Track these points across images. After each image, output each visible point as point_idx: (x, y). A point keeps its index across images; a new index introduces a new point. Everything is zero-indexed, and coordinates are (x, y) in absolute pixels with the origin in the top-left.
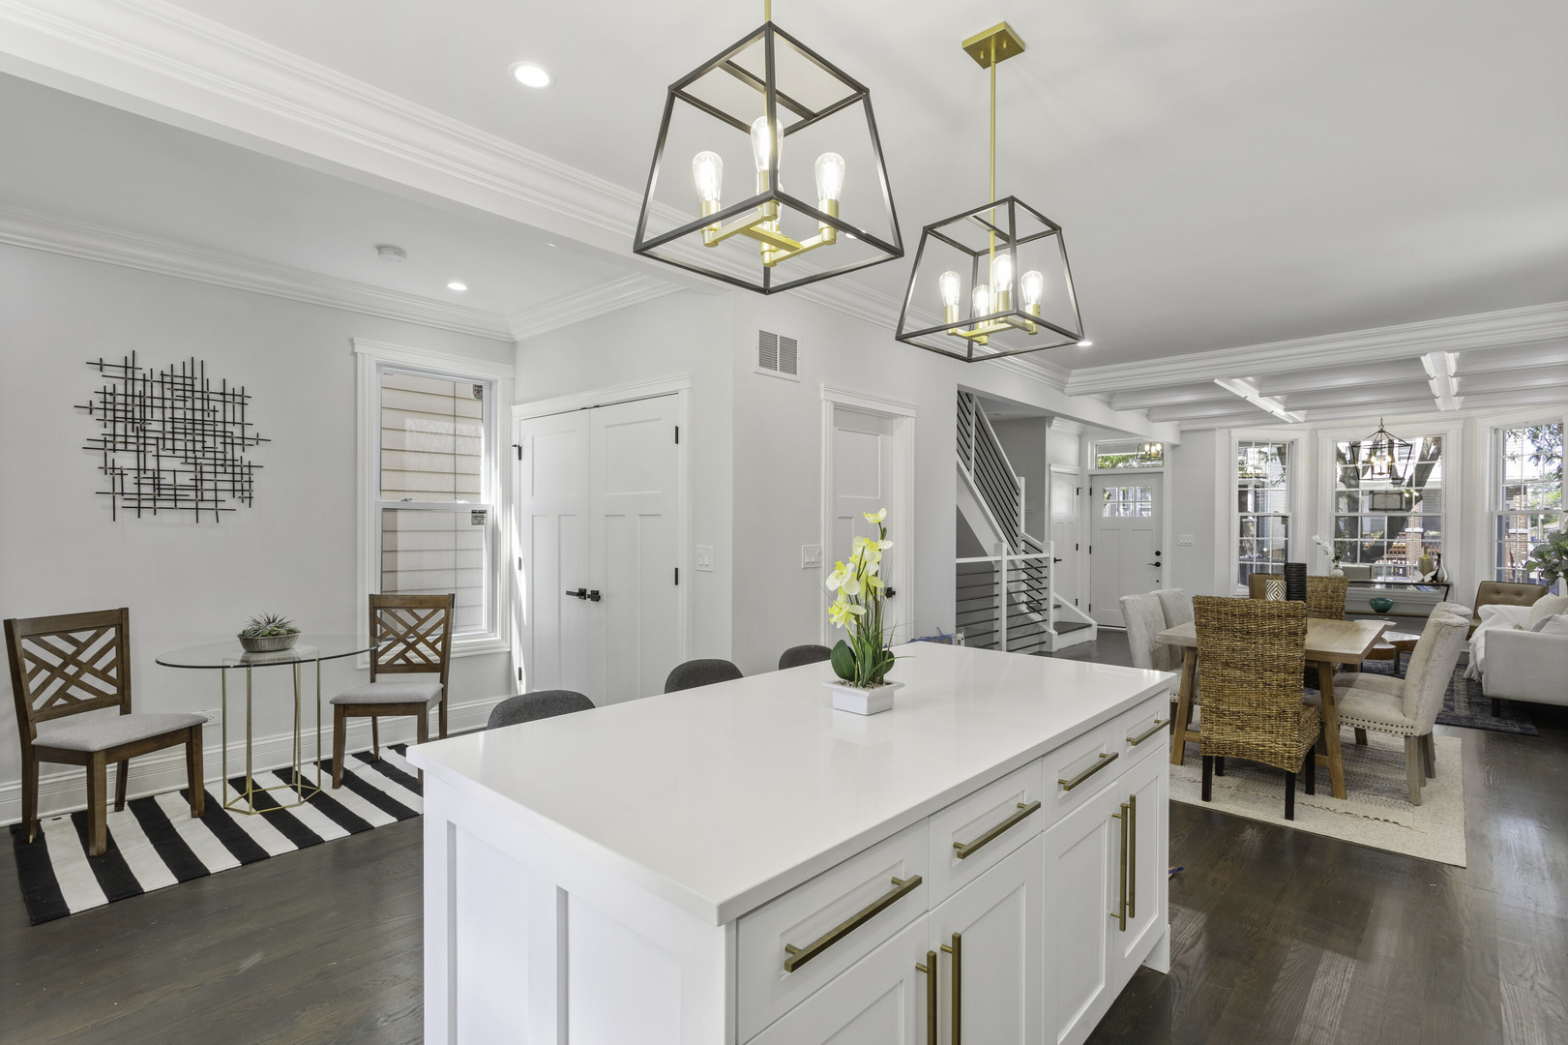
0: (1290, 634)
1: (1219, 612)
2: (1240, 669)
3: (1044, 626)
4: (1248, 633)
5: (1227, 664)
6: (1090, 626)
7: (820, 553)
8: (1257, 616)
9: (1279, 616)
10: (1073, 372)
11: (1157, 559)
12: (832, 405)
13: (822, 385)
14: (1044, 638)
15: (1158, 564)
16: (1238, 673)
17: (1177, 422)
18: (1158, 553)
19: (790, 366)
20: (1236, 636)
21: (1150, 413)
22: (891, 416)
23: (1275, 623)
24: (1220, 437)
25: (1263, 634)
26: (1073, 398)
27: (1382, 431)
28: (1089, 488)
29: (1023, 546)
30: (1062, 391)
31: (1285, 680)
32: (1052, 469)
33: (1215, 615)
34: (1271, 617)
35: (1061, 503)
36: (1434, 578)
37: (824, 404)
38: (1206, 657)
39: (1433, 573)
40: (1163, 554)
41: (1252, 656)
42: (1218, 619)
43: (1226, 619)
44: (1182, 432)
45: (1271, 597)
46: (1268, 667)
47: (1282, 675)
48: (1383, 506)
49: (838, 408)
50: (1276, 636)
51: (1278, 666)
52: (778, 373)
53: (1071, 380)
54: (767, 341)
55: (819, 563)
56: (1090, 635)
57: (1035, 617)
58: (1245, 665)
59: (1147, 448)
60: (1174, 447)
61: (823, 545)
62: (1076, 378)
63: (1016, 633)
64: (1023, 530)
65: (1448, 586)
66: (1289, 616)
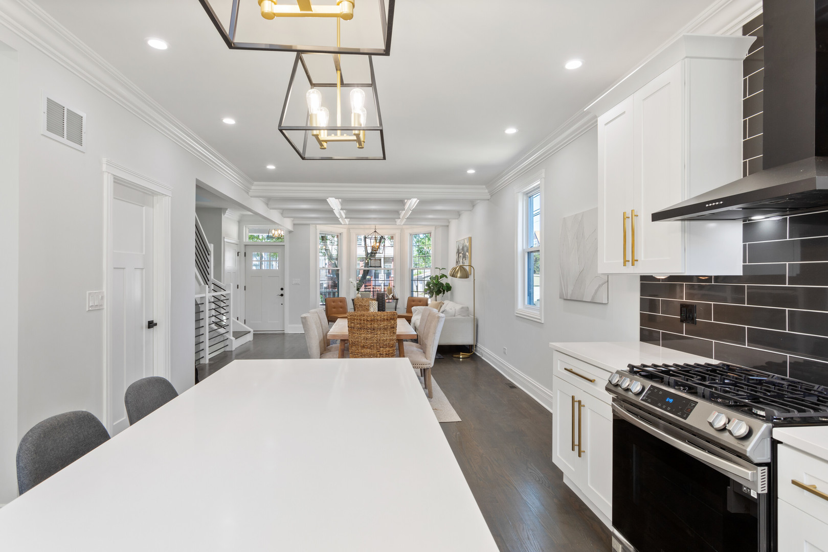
0: (391, 328)
1: (360, 320)
2: (370, 348)
3: (227, 335)
4: (374, 329)
5: (363, 347)
6: (250, 332)
7: (102, 297)
8: (378, 320)
9: (387, 319)
10: (255, 183)
11: (282, 292)
12: (112, 177)
13: (104, 160)
14: (227, 342)
15: (282, 295)
16: (369, 350)
17: (292, 219)
18: (282, 289)
19: (77, 136)
20: (368, 332)
21: (284, 212)
22: (154, 193)
23: (386, 323)
24: (312, 228)
25: (380, 329)
26: (253, 198)
27: (375, 232)
28: (244, 253)
29: (212, 287)
30: (248, 193)
31: (389, 351)
32: (225, 240)
33: (359, 321)
34: (384, 320)
35: (230, 261)
36: (393, 296)
37: (105, 176)
38: (353, 344)
39: (392, 294)
40: (285, 289)
41: (375, 341)
42: (360, 323)
43: (364, 323)
44: (294, 224)
45: (372, 310)
46: (382, 345)
47: (388, 349)
48: (374, 265)
49: (117, 181)
50: (385, 329)
51: (386, 345)
52: (65, 140)
53: (253, 187)
54: (54, 109)
55: (101, 305)
56: (249, 338)
57: (222, 331)
58: (371, 346)
59: (273, 231)
60: (290, 232)
61: (104, 290)
62: (257, 187)
63: (213, 342)
64: (212, 277)
65: (397, 299)
66: (391, 319)
